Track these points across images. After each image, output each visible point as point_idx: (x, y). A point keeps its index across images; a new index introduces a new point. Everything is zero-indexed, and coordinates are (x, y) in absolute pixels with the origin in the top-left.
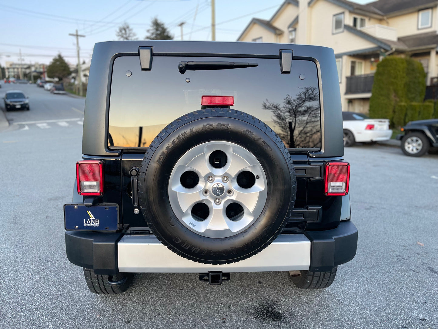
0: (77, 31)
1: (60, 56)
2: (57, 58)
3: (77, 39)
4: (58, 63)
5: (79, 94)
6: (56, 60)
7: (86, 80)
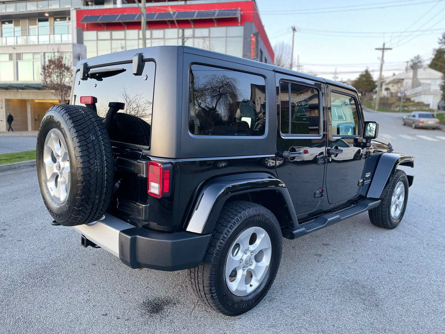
0: (384, 44)
1: (367, 72)
2: (364, 73)
3: (383, 52)
4: (364, 79)
5: (374, 109)
6: (362, 76)
7: (387, 93)
